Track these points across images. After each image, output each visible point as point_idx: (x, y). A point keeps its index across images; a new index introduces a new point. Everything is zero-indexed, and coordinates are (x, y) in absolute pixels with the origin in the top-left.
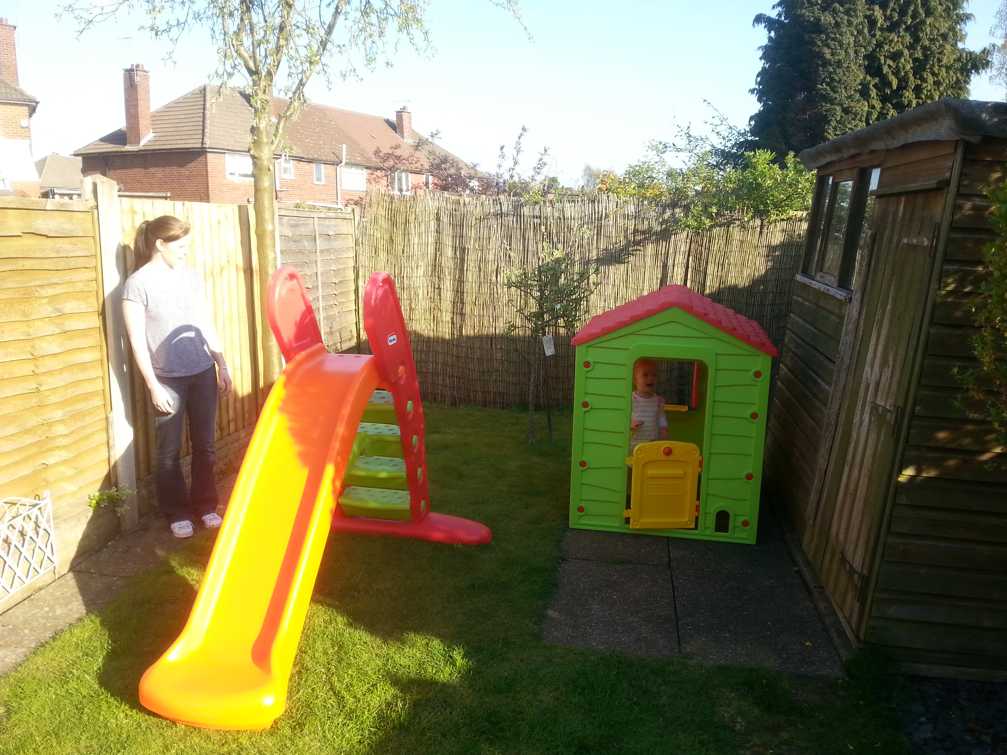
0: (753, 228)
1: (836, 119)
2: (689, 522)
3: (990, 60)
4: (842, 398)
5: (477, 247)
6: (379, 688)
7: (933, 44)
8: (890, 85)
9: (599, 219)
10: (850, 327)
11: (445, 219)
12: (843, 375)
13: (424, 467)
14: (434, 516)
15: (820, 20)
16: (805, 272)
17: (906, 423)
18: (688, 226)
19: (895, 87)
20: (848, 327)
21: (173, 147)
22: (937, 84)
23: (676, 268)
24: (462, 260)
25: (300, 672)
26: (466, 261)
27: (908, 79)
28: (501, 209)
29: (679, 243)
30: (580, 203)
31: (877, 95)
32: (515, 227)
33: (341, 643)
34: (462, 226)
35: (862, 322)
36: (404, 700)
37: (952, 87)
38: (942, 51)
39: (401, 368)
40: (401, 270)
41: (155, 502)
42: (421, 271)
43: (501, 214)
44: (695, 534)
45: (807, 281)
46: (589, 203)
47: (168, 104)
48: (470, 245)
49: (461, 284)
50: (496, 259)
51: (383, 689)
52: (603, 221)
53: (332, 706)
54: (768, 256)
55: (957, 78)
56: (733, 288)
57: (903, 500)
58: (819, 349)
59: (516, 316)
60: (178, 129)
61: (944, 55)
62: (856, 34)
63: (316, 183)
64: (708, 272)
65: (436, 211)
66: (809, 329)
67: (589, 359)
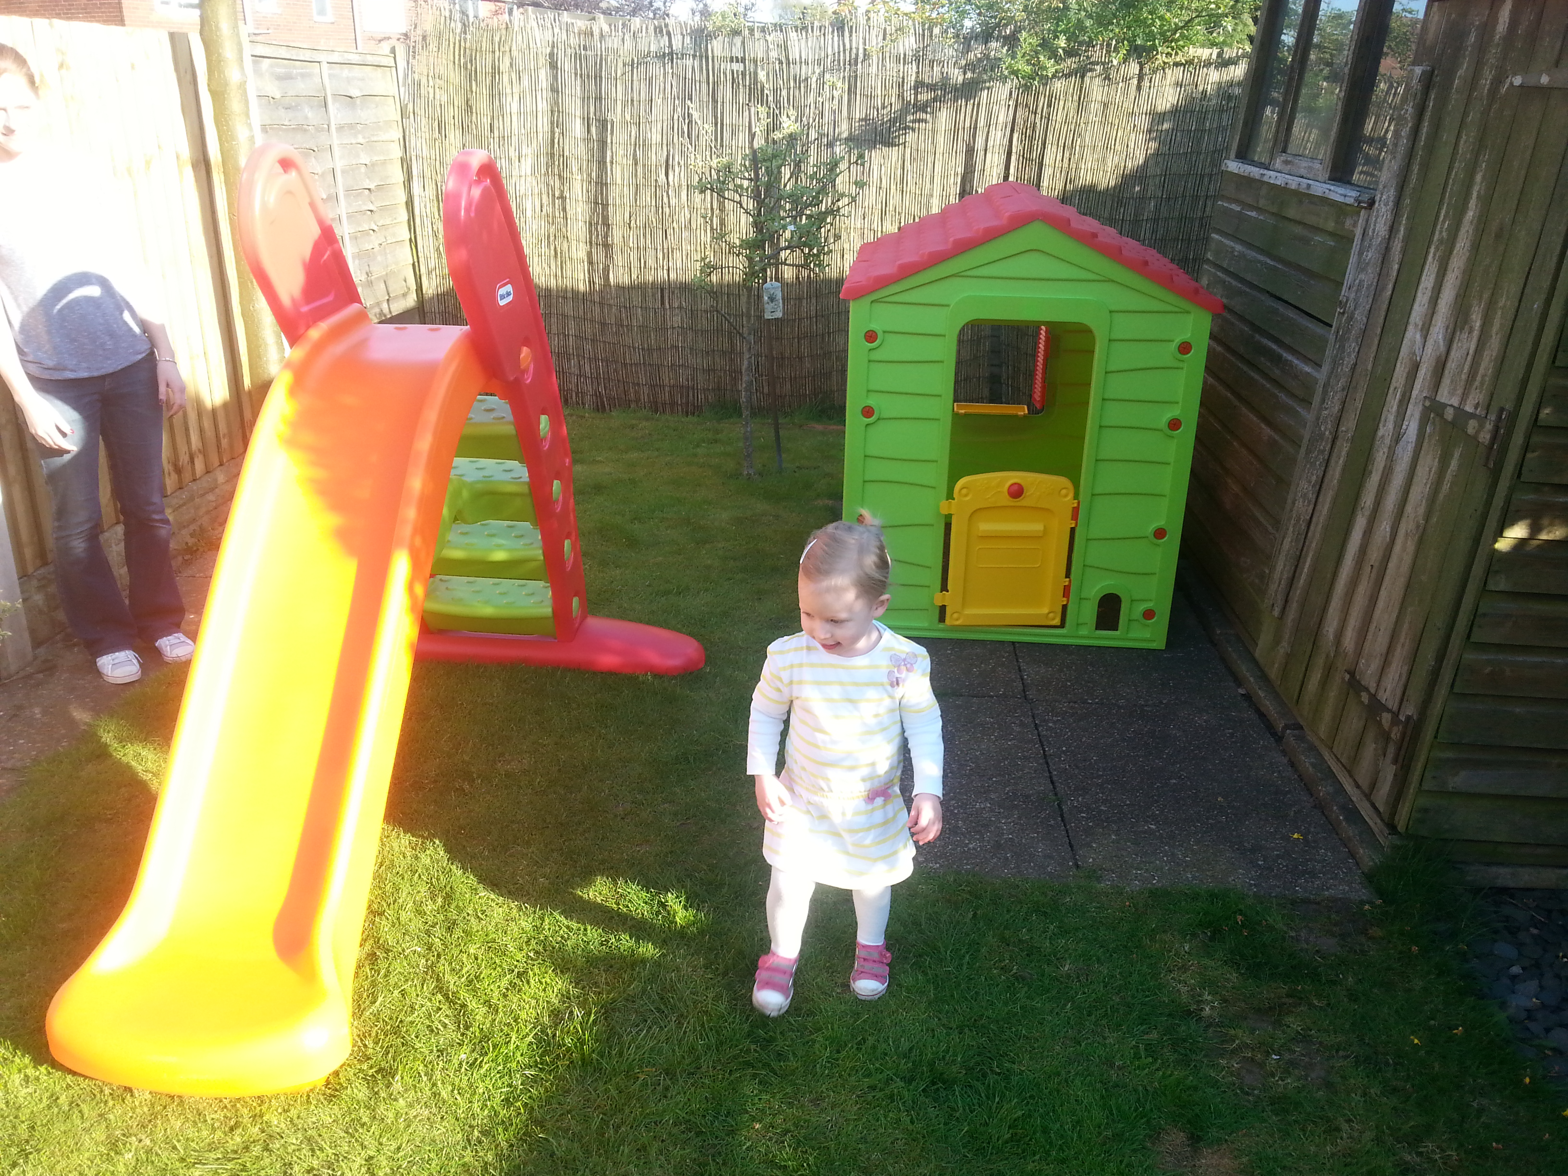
0: (1125, 80)
2: (1051, 615)
4: (1349, 389)
5: (628, 117)
6: (532, 982)
9: (852, 61)
10: (1371, 255)
11: (566, 65)
12: (1352, 346)
13: (573, 538)
14: (596, 624)
16: (1243, 155)
17: (1518, 439)
18: (1014, 73)
20: (1363, 255)
23: (989, 155)
24: (603, 144)
25: (372, 957)
26: (609, 146)
28: (670, 46)
29: (995, 109)
30: (817, 33)
32: (697, 79)
33: (448, 889)
34: (598, 78)
35: (1397, 246)
36: (582, 1005)
39: (525, 351)
41: (61, 616)
42: (527, 165)
43: (671, 53)
44: (1064, 636)
45: (1254, 172)
46: (833, 31)
48: (616, 115)
49: (602, 190)
50: (665, 142)
51: (541, 983)
52: (859, 65)
53: (445, 1026)
54: (1150, 131)
56: (1090, 191)
57: (1501, 584)
58: (1285, 297)
59: (705, 248)
63: (317, 18)
64: (1047, 160)
65: (548, 50)
66: (1259, 262)
67: (874, 326)
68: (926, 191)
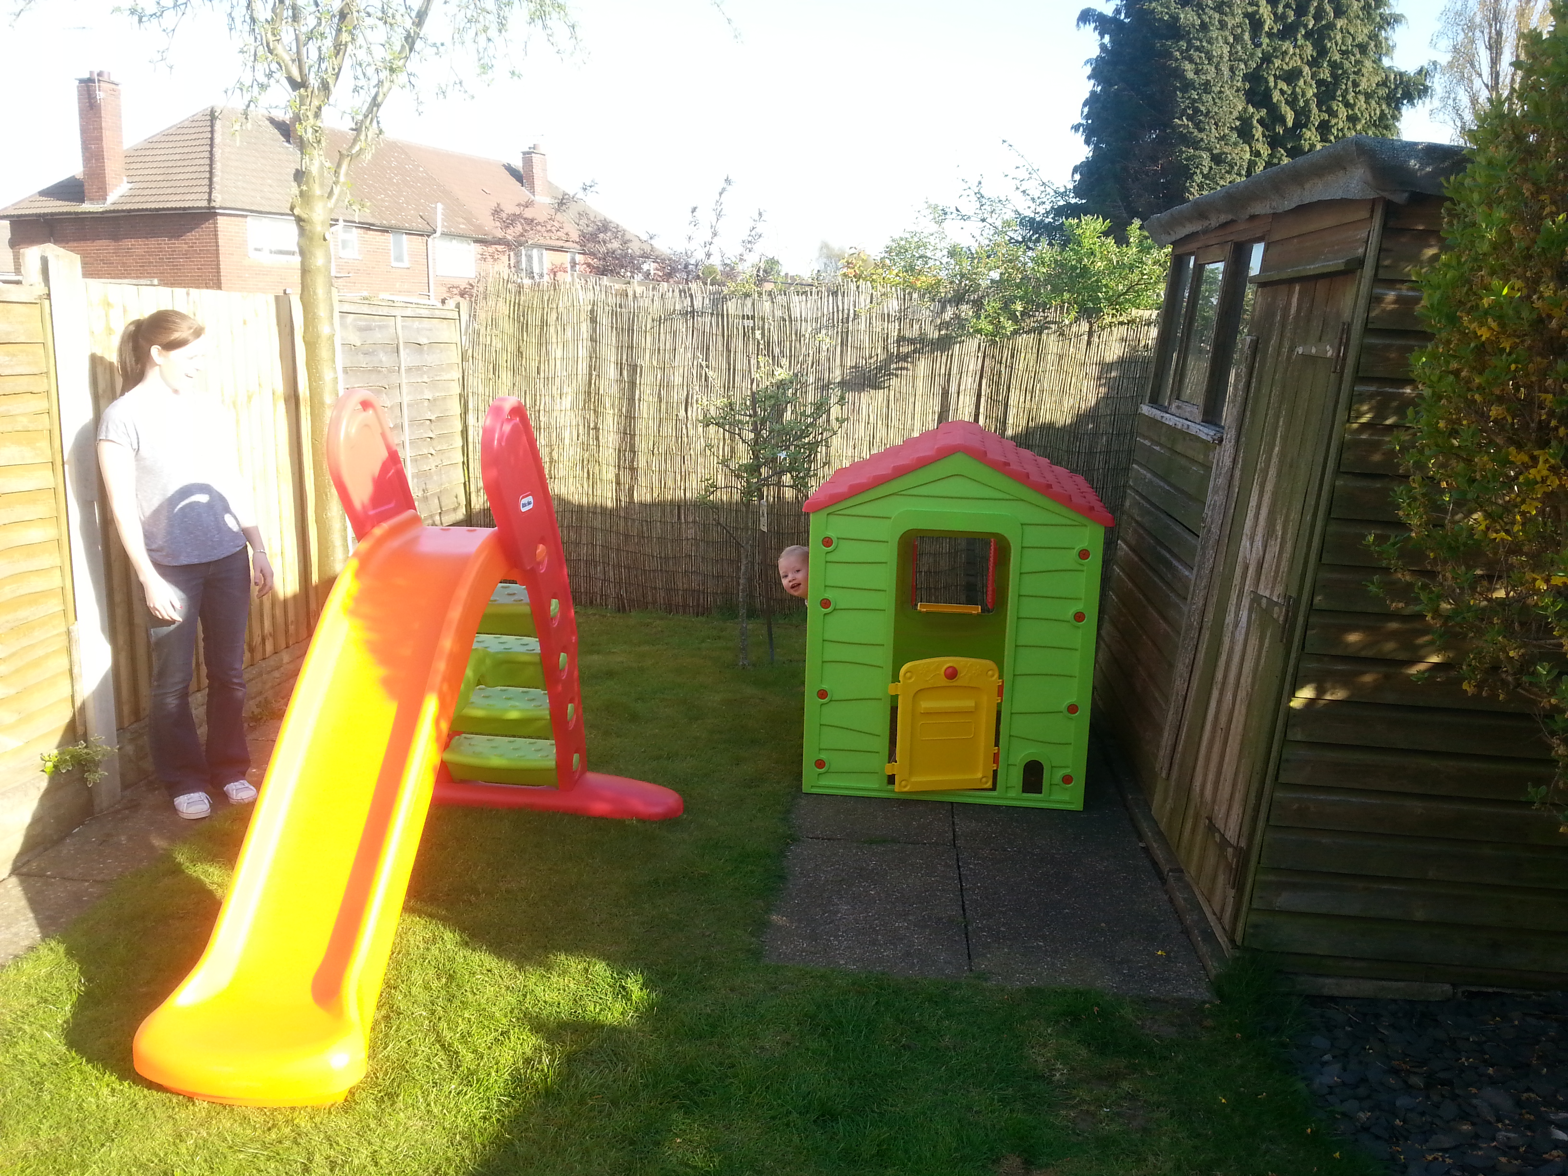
0: (1078, 336)
1: (1201, 172)
2: (984, 780)
3: (1430, 85)
4: (1209, 587)
5: (655, 363)
6: (512, 1037)
7: (1347, 59)
8: (1282, 120)
9: (845, 320)
10: (1220, 481)
11: (604, 320)
12: (1211, 552)
13: (576, 701)
14: (593, 777)
15: (1178, 19)
16: (1155, 401)
17: (1301, 620)
18: (979, 331)
19: (1290, 124)
20: (1217, 481)
21: (161, 206)
22: (1353, 119)
23: (961, 397)
24: (633, 384)
25: (387, 1018)
26: (638, 385)
27: (1310, 111)
28: (692, 305)
29: (966, 359)
30: (815, 297)
31: (1264, 136)
32: (714, 332)
33: (451, 972)
34: (631, 330)
35: (1237, 473)
36: (552, 1053)
37: (1375, 125)
38: (1360, 70)
39: (541, 548)
40: (535, 401)
42: (567, 402)
43: (693, 312)
44: (992, 798)
45: (1156, 414)
46: (828, 296)
47: (154, 136)
48: (645, 361)
49: (630, 423)
50: (685, 383)
51: (519, 1039)
52: (850, 323)
53: (440, 1066)
54: (1099, 378)
55: (1382, 111)
56: (1048, 428)
57: (1297, 735)
58: (1174, 515)
59: (717, 471)
60: (170, 177)
61: (1363, 75)
62: (1231, 41)
63: (394, 264)
64: (1011, 402)
65: (590, 307)
66: (1160, 487)
67: (830, 534)
68: (908, 426)
